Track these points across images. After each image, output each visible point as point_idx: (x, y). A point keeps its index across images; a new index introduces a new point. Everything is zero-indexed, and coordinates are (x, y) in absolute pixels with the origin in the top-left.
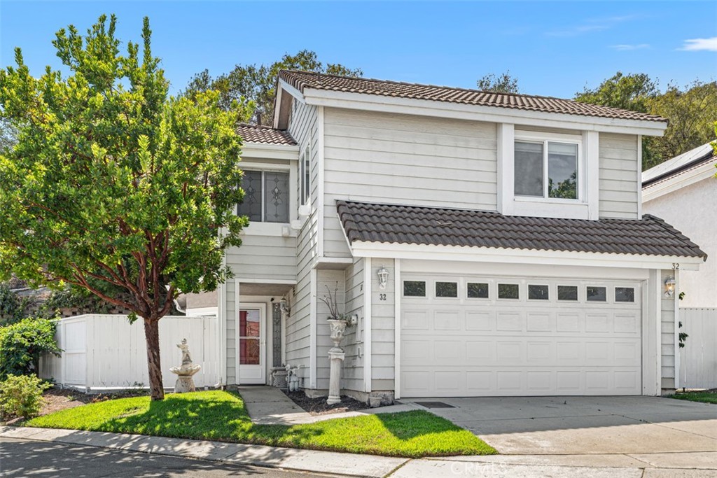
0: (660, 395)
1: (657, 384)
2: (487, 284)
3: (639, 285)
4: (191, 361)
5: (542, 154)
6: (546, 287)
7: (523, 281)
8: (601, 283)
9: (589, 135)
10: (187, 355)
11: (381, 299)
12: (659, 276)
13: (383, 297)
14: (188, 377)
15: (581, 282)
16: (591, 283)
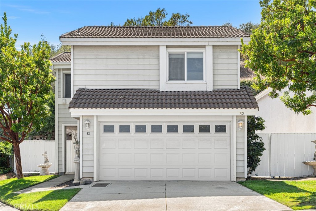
0: (235, 181)
1: (234, 175)
2: (146, 126)
3: (229, 124)
4: (48, 161)
5: (184, 59)
6: (177, 126)
7: (164, 124)
8: (208, 123)
9: (207, 47)
10: (47, 159)
11: (87, 135)
12: (235, 119)
13: (88, 134)
14: (45, 169)
15: (196, 123)
16: (202, 123)
